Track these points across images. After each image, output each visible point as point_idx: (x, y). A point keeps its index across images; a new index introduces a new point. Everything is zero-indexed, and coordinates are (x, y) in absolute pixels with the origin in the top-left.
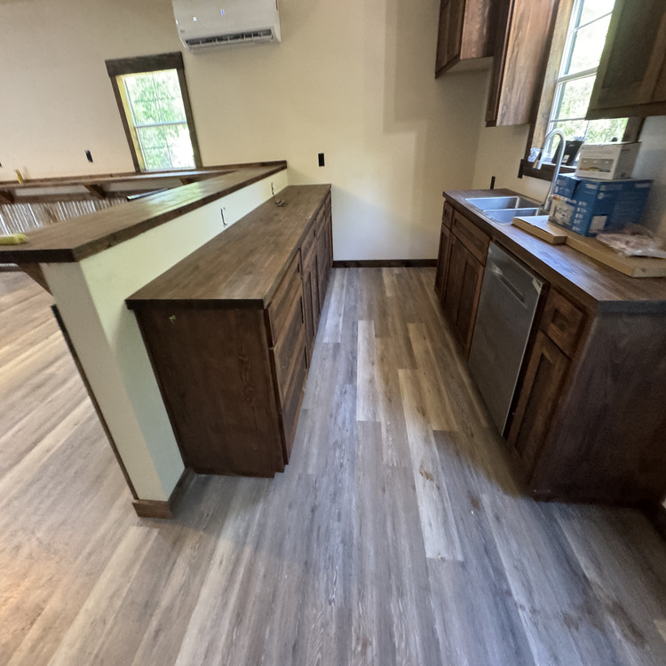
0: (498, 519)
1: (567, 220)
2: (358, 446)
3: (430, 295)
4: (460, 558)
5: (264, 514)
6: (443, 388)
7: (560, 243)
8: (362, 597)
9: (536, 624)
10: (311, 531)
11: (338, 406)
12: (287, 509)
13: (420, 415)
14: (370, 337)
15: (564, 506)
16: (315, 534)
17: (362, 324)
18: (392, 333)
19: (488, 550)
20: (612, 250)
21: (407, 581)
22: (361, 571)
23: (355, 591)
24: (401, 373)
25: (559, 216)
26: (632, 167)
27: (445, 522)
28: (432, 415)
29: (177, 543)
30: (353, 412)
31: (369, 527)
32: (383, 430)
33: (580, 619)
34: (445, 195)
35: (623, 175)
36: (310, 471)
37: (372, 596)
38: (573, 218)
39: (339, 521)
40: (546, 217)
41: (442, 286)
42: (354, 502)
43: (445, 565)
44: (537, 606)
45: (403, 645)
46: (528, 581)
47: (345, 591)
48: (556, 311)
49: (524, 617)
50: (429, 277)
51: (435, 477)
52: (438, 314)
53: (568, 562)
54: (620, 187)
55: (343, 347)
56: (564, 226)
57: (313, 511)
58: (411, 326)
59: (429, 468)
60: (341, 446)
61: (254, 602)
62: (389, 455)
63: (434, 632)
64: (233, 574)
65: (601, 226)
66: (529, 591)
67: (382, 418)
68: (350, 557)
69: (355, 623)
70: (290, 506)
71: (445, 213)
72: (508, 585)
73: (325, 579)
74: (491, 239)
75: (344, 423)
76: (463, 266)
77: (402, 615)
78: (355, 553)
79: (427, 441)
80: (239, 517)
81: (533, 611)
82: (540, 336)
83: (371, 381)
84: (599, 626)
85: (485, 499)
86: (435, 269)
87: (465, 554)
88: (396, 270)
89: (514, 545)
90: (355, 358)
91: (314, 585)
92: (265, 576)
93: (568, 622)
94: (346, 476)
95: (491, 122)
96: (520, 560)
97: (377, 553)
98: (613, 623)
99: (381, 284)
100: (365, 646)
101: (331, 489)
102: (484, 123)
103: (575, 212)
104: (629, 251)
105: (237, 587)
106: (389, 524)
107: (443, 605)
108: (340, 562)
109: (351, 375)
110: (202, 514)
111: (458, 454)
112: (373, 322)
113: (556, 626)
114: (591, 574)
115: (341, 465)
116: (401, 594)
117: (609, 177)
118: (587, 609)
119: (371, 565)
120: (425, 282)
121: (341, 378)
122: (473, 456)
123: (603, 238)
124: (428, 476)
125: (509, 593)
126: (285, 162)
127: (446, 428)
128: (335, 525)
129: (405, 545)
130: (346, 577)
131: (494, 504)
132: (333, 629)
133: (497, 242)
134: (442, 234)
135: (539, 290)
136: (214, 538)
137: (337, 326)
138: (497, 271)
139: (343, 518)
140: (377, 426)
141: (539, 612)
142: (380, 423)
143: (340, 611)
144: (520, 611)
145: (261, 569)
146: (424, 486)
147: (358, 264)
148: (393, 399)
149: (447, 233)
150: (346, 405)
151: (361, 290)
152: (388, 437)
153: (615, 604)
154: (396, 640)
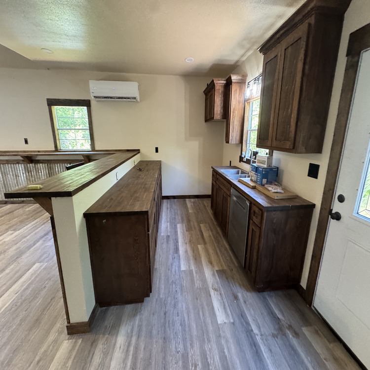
0: (245, 302)
1: (255, 180)
2: (183, 281)
3: (209, 211)
4: (232, 321)
5: (141, 320)
6: (218, 251)
7: (254, 188)
8: (192, 346)
9: (263, 340)
10: (165, 324)
11: (172, 265)
12: (152, 315)
13: (210, 265)
14: (184, 232)
15: (269, 292)
16: (167, 324)
17: (179, 226)
18: (193, 229)
19: (242, 315)
20: (269, 190)
21: (211, 335)
22: (191, 336)
23: (189, 345)
24: (199, 246)
25: (253, 178)
26: (272, 163)
27: (225, 308)
28: (215, 264)
29: (94, 343)
30: (179, 267)
31: (192, 316)
32: (194, 273)
33: (278, 334)
34: (212, 168)
35: (269, 166)
36: (161, 296)
37: (197, 346)
38: (257, 179)
39: (178, 316)
40: (249, 178)
41: (214, 206)
42: (184, 306)
43: (226, 325)
44: (263, 333)
45: (212, 362)
46: (258, 324)
47: (184, 346)
48: (254, 212)
49: (258, 338)
50: (207, 203)
51: (218, 289)
52: (213, 220)
53: (272, 314)
54: (269, 170)
55: (171, 237)
56: (255, 182)
57: (165, 314)
58: (202, 225)
59: (216, 286)
60: (175, 283)
61: (141, 362)
62: (198, 284)
63: (224, 353)
64: (128, 351)
65: (266, 182)
66: (259, 328)
67: (193, 268)
68: (185, 330)
69: (190, 359)
70: (153, 314)
71: (213, 175)
72: (251, 327)
73: (175, 342)
74: (231, 186)
75: (175, 272)
76: (222, 197)
77: (210, 350)
78: (187, 329)
79: (214, 275)
80: (127, 325)
81: (261, 335)
82: (251, 221)
83: (186, 252)
84: (285, 335)
85: (240, 295)
86: (210, 199)
87: (234, 319)
88: (192, 200)
89: (252, 312)
90: (177, 242)
91: (169, 347)
92: (144, 349)
93: (274, 336)
94: (179, 296)
95: (227, 142)
96: (255, 317)
97: (197, 327)
98: (289, 332)
99: (186, 207)
100: (196, 367)
101: (173, 302)
102: (225, 142)
103: (257, 177)
104: (273, 191)
105: (130, 357)
106: (201, 314)
107: (227, 341)
108: (180, 334)
109: (177, 250)
110: (106, 326)
111: (227, 279)
112: (184, 225)
113: (270, 338)
114: (280, 316)
115: (176, 291)
116: (209, 341)
117: (265, 166)
118: (280, 329)
119: (195, 332)
120: (206, 205)
121: (171, 252)
122: (233, 278)
123: (266, 186)
124: (215, 290)
125: (252, 330)
126: (139, 150)
127: (221, 268)
128: (176, 318)
129: (209, 320)
130: (184, 340)
131: (243, 297)
132: (180, 363)
133: (233, 187)
134: (212, 184)
135: (248, 204)
136: (114, 337)
137: (167, 227)
138: (235, 199)
139: (180, 315)
140: (191, 272)
141: (263, 335)
142: (192, 270)
143: (183, 355)
144: (256, 336)
145: (142, 346)
146: (214, 294)
147: (174, 197)
148: (197, 258)
149: (215, 183)
150: (176, 264)
151: (177, 210)
152: (196, 276)
153: (289, 325)
154: (209, 360)
